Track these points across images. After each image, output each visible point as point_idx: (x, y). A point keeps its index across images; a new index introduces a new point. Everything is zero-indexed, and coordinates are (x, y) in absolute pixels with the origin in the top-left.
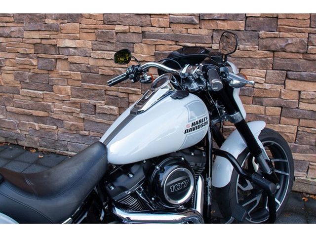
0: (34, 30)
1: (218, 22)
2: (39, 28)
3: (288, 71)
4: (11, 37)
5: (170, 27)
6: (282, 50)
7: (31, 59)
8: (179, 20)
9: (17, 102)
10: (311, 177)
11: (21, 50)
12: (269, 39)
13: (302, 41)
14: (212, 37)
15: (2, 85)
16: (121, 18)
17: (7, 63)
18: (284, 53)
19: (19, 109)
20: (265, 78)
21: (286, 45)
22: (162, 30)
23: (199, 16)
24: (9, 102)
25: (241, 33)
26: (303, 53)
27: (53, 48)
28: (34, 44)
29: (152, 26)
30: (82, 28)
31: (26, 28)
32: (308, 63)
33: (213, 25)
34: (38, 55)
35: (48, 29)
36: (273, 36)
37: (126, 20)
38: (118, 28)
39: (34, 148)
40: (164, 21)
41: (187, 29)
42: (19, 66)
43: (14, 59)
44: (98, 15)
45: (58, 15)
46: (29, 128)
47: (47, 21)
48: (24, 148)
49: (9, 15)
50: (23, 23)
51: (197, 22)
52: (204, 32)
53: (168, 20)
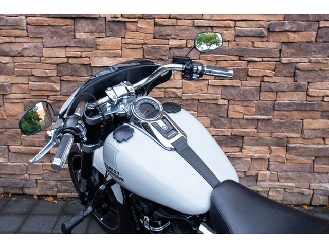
0: (59, 47)
1: (289, 34)
2: (67, 44)
4: (23, 56)
5: (235, 41)
7: (53, 84)
8: (247, 33)
9: (27, 138)
11: (37, 73)
14: (280, 51)
15: (4, 119)
16: (177, 31)
17: (14, 89)
19: (29, 147)
22: (226, 44)
23: (268, 29)
24: (13, 140)
25: (311, 45)
27: (83, 69)
28: (57, 65)
30: (126, 43)
31: (46, 44)
33: (283, 38)
34: (62, 78)
35: (79, 46)
37: (184, 33)
38: (172, 43)
39: (48, 196)
40: (229, 34)
41: (253, 42)
42: (34, 93)
43: (26, 84)
44: (148, 27)
45: (93, 28)
46: (43, 170)
47: (78, 35)
48: (34, 197)
49: (21, 28)
50: (43, 38)
51: (266, 34)
52: (272, 45)
53: (234, 32)
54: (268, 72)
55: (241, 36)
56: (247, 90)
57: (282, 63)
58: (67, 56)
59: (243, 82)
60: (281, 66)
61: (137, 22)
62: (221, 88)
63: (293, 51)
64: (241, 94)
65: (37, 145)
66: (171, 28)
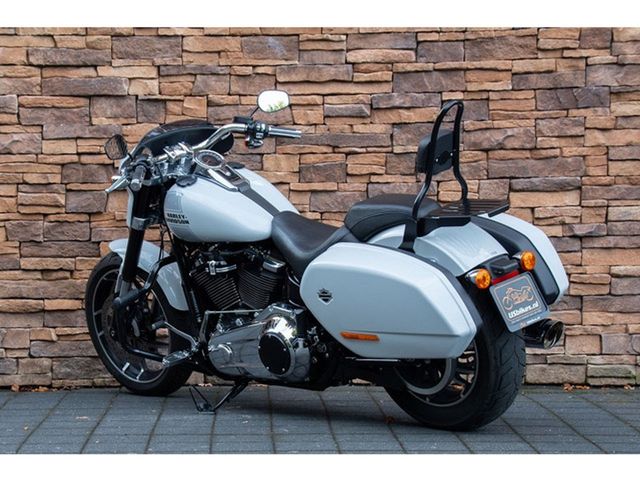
0: (68, 138)
1: (400, 111)
2: (79, 134)
3: (512, 178)
4: (10, 153)
5: (325, 124)
6: (499, 147)
7: (56, 195)
8: (340, 112)
9: (7, 286)
10: (572, 352)
11: (30, 178)
12: (479, 132)
13: (526, 132)
14: (392, 136)
18: (503, 152)
19: (11, 300)
20: (478, 192)
21: (505, 138)
22: (311, 130)
23: (371, 105)
26: (530, 150)
27: (102, 171)
28: (63, 165)
29: (295, 124)
31: (48, 134)
32: (540, 164)
33: (393, 117)
34: (68, 187)
35: (98, 136)
36: (484, 126)
39: (37, 386)
40: (315, 115)
41: (351, 126)
42: (24, 210)
43: (11, 197)
44: (198, 108)
45: (118, 111)
46: (31, 341)
47: (95, 121)
48: (13, 388)
49: (10, 111)
50: (42, 126)
51: (368, 113)
52: (378, 128)
53: (322, 112)
54: (376, 169)
55: (333, 117)
56: (346, 197)
57: (396, 154)
58: (80, 151)
59: (341, 186)
60: (394, 159)
61: (183, 101)
62: (309, 194)
63: (409, 136)
64: (339, 203)
65: (25, 295)
66: (232, 108)
